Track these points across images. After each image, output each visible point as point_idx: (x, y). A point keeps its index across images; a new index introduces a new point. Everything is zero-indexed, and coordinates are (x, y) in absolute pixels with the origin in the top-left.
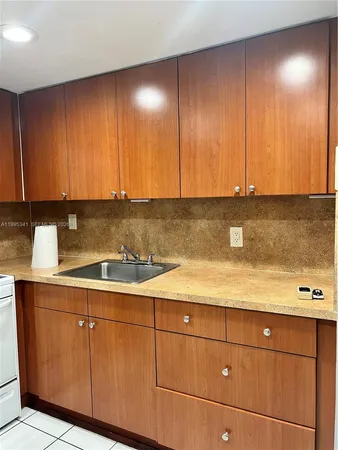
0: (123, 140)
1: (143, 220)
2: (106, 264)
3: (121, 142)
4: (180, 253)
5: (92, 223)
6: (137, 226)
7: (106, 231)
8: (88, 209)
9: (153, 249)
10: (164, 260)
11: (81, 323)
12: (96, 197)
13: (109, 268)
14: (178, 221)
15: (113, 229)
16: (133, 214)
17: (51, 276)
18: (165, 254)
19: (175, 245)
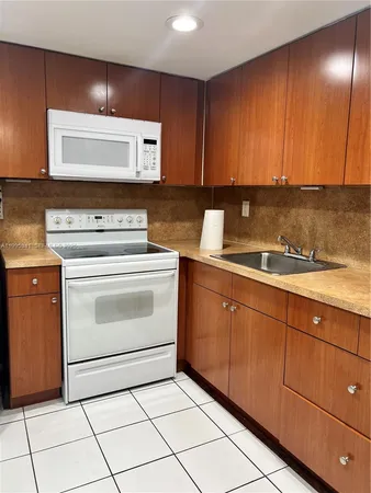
0: (290, 119)
1: (312, 211)
2: (267, 254)
3: (287, 123)
4: (349, 253)
5: (263, 211)
6: (305, 218)
7: (274, 221)
8: (260, 196)
9: (320, 244)
10: (330, 259)
11: (224, 305)
12: (260, 182)
13: (269, 259)
14: (352, 214)
15: (282, 219)
16: (302, 204)
17: (208, 256)
18: (333, 252)
19: (345, 242)
